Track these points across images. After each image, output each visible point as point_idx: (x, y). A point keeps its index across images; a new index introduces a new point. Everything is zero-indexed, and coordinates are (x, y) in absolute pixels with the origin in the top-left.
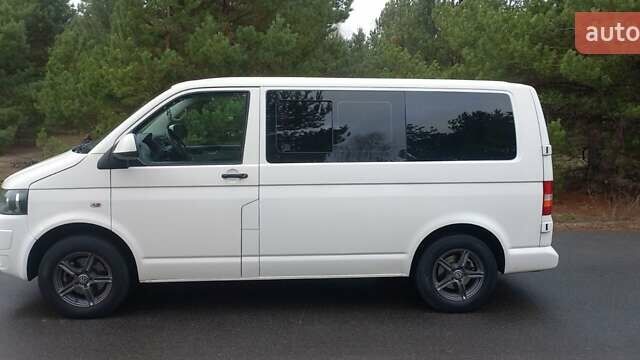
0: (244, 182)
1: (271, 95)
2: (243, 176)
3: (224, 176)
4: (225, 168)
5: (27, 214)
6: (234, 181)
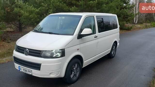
5: (65, 56)
6: (96, 38)
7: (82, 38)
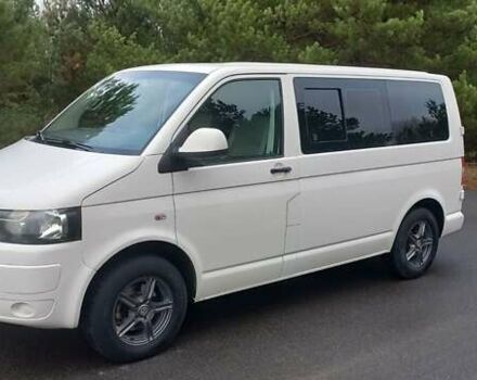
0: (290, 175)
1: (296, 80)
2: (287, 170)
3: (273, 171)
4: (271, 163)
5: (80, 238)
6: (280, 176)
7: (191, 169)
